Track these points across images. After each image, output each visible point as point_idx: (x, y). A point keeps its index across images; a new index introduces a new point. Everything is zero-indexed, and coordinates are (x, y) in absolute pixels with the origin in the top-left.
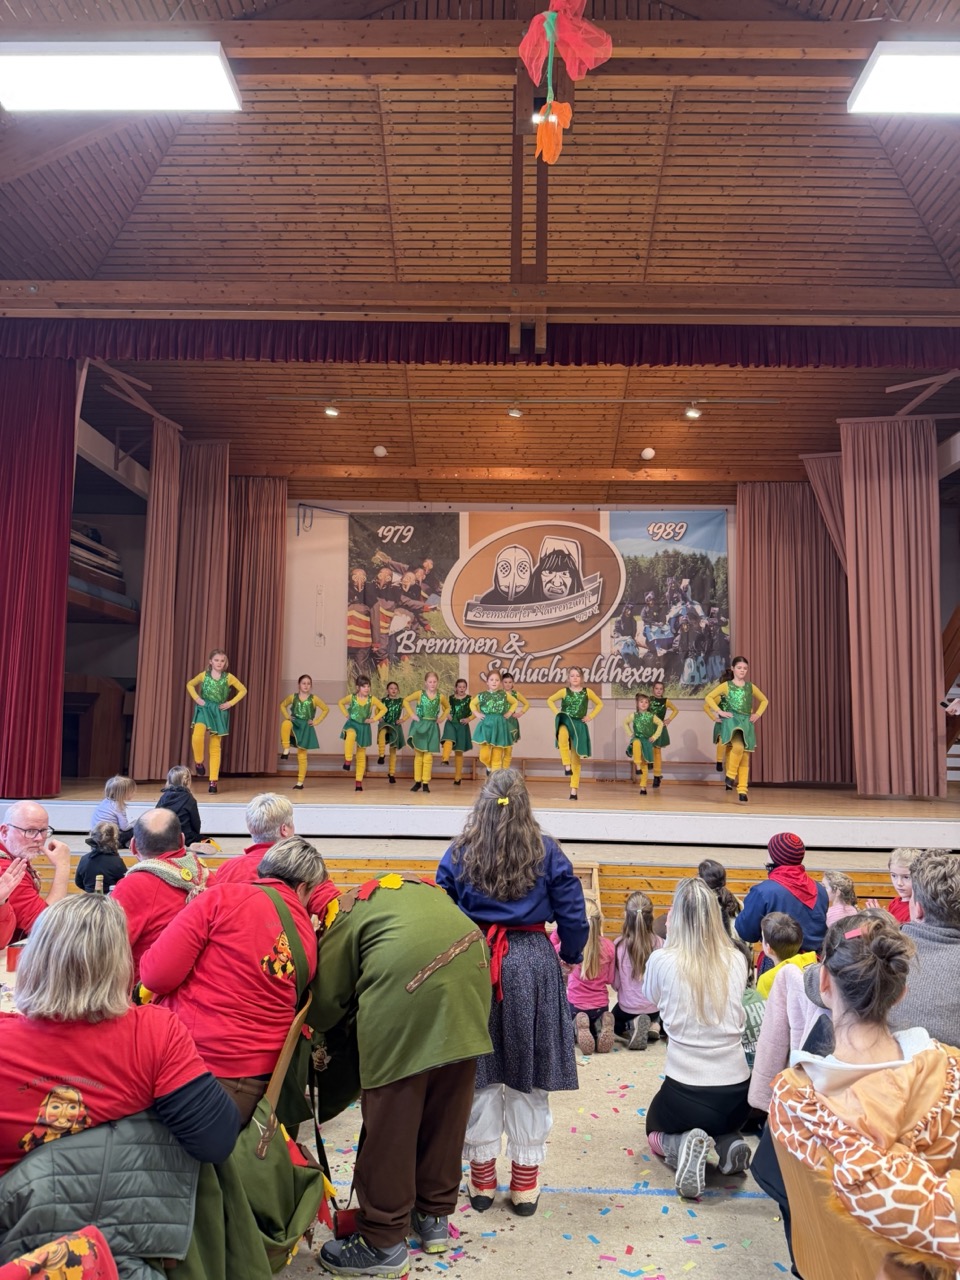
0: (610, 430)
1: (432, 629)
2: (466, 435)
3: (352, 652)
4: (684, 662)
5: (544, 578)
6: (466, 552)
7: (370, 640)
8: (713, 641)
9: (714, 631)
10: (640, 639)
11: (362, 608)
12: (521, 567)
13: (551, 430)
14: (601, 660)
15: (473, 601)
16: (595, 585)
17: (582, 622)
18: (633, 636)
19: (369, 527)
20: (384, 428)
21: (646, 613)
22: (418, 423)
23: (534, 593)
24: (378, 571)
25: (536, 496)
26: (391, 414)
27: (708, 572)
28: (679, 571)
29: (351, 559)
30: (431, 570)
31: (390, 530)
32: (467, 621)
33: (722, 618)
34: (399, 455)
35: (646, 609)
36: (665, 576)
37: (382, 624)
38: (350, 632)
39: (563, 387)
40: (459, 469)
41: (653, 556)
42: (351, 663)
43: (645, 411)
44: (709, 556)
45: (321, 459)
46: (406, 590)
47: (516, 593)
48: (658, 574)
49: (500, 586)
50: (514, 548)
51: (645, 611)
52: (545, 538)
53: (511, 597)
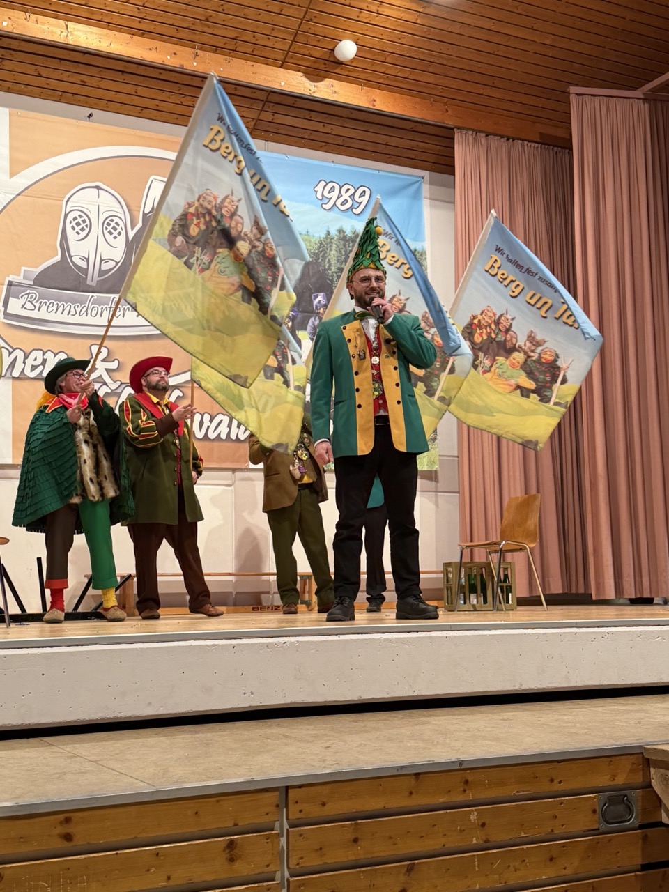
6: (5, 184)
12: (109, 224)
15: (19, 279)
32: (7, 315)
35: (313, 321)
40: (11, 12)
41: (323, 235)
47: (102, 272)
48: (330, 265)
49: (71, 257)
50: (96, 190)
51: (314, 325)
52: (152, 178)
53: (92, 279)
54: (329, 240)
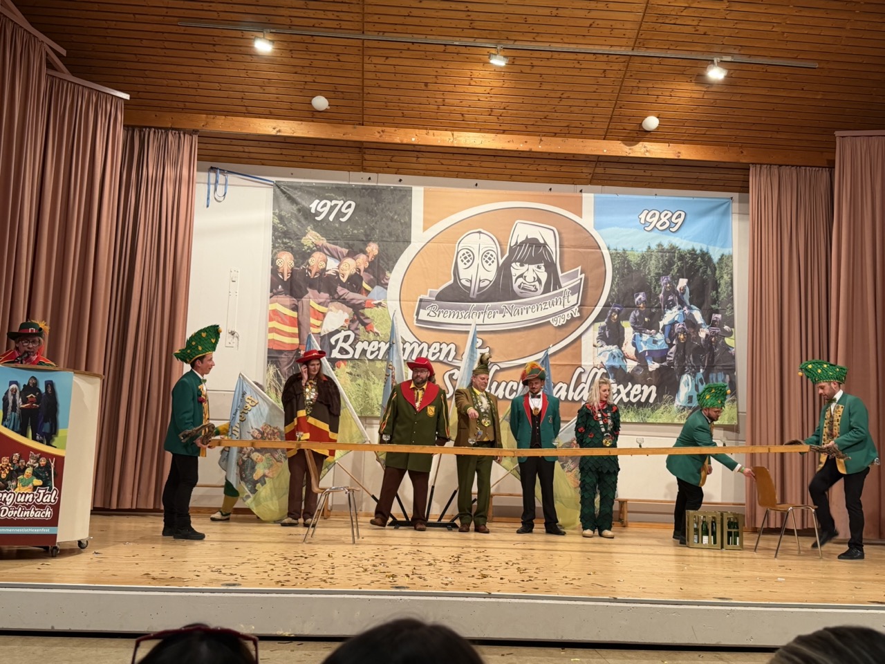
0: (610, 91)
1: (375, 330)
2: (430, 87)
3: (274, 356)
4: (680, 379)
5: (513, 272)
6: (419, 235)
7: (296, 341)
8: (713, 355)
9: (717, 342)
10: (629, 349)
11: (288, 300)
12: (486, 257)
13: (537, 86)
14: (581, 373)
15: (426, 297)
16: (575, 282)
17: (559, 327)
18: (620, 347)
19: (299, 200)
20: (328, 72)
21: (635, 318)
22: (371, 67)
23: (501, 290)
24: (310, 255)
25: (507, 171)
26: (338, 55)
27: (709, 272)
28: (675, 268)
29: (275, 238)
30: (377, 257)
31: (325, 205)
32: (418, 321)
33: (726, 327)
34: (343, 110)
35: (634, 314)
36: (659, 276)
37: (313, 321)
38: (272, 330)
39: (560, 30)
40: (417, 131)
41: (645, 249)
42: (272, 370)
43: (656, 68)
44: (711, 253)
45: (243, 109)
46: (344, 280)
47: (480, 289)
48: (650, 271)
49: (460, 280)
50: (478, 234)
51: (635, 316)
52: (516, 222)
53: (474, 293)
54: (649, 253)
